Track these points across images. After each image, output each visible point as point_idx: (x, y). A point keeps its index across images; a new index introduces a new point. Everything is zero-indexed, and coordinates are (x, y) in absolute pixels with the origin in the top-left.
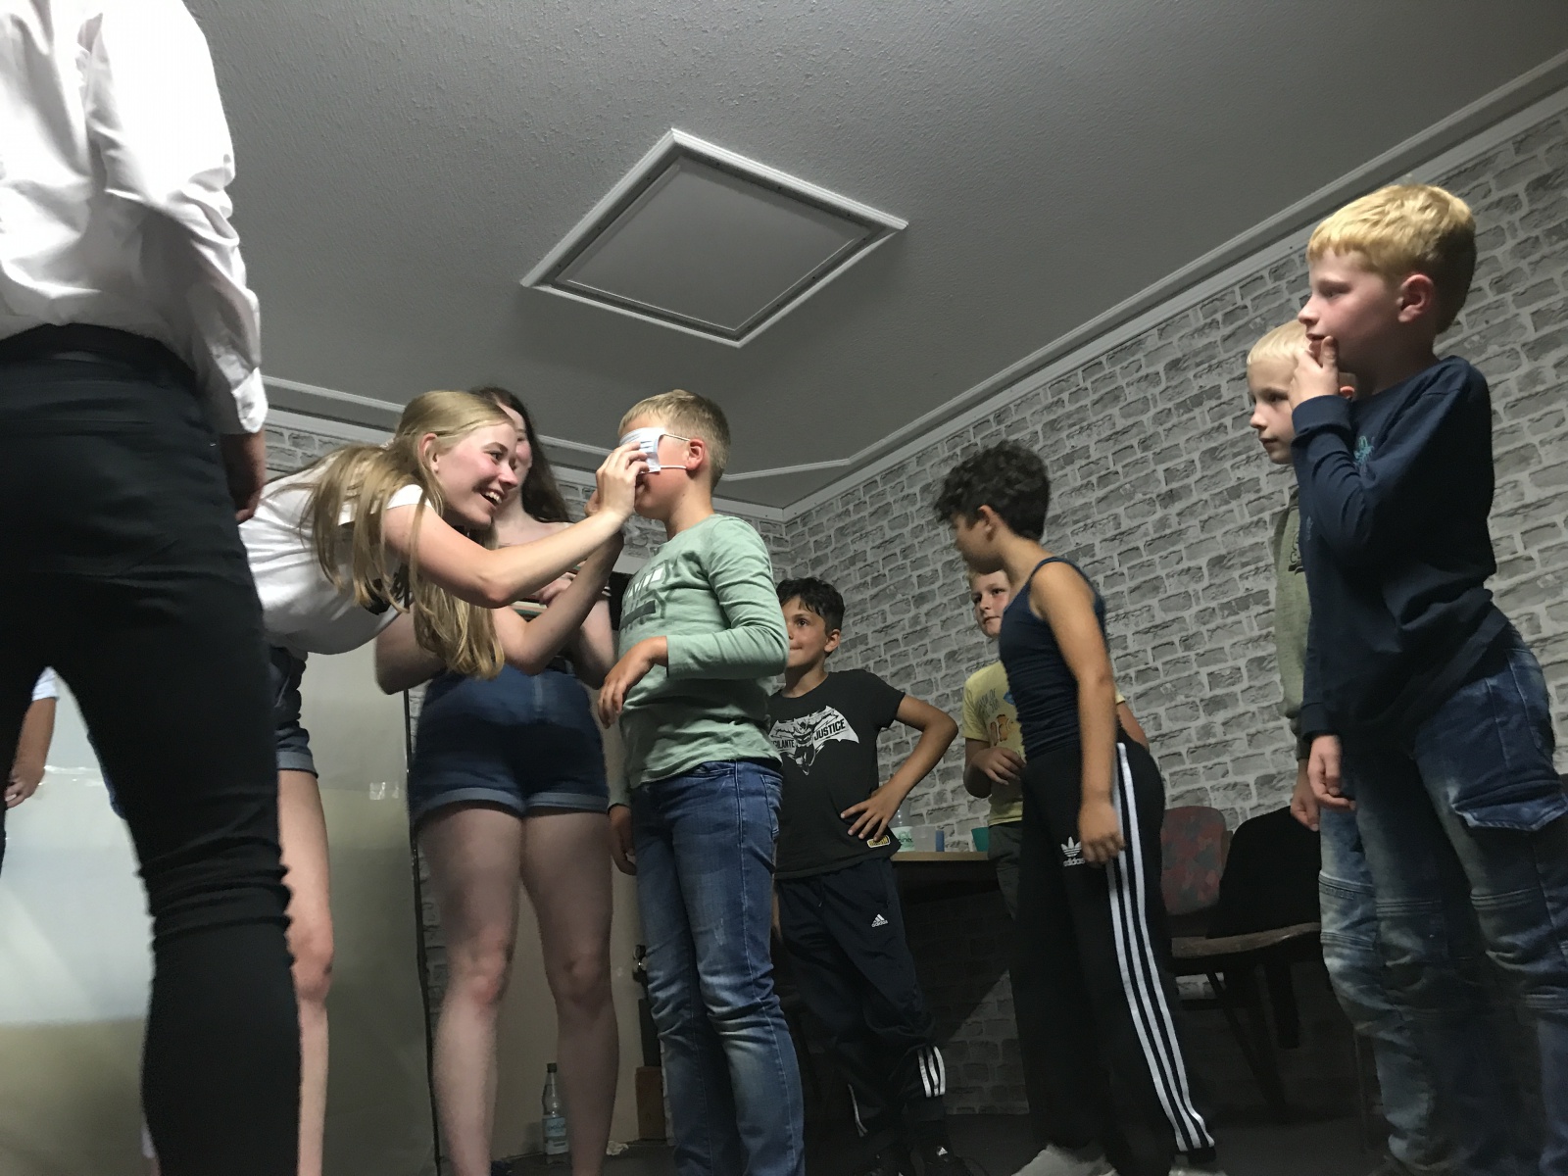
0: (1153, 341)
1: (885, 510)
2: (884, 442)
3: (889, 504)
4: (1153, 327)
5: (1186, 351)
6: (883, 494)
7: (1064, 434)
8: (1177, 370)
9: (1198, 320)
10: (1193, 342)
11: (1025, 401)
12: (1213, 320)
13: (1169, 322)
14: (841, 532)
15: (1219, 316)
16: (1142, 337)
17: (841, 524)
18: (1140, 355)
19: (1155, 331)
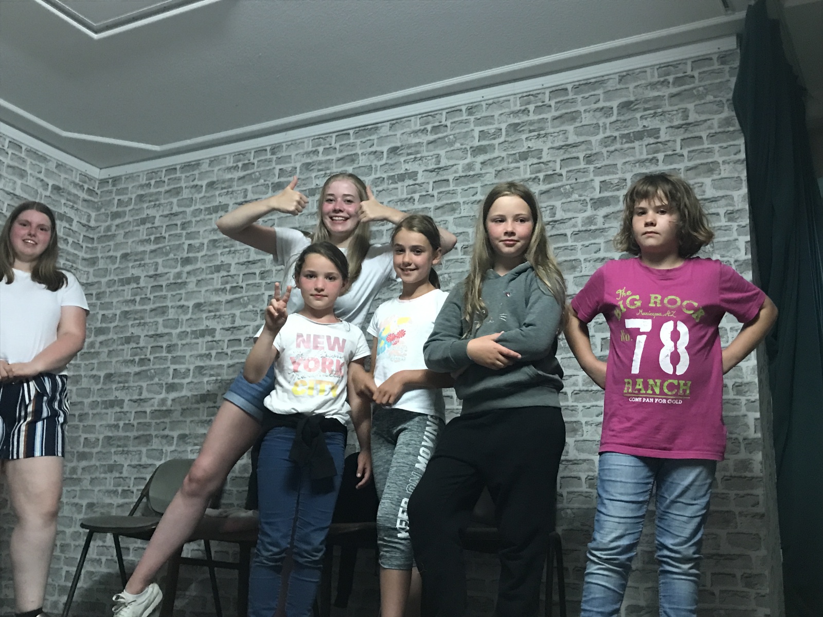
0: (385, 130)
1: (177, 191)
2: (188, 142)
3: (181, 187)
4: (388, 121)
5: (404, 143)
6: (179, 179)
7: (313, 175)
8: (395, 154)
9: (416, 125)
10: (410, 139)
11: (293, 144)
12: (425, 128)
13: (398, 121)
14: (141, 198)
15: (429, 127)
16: (379, 125)
17: (143, 193)
18: (374, 137)
19: (388, 124)
